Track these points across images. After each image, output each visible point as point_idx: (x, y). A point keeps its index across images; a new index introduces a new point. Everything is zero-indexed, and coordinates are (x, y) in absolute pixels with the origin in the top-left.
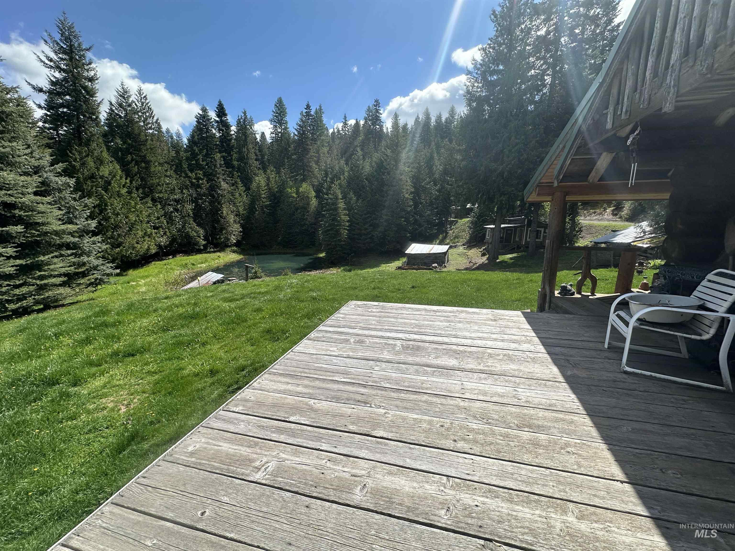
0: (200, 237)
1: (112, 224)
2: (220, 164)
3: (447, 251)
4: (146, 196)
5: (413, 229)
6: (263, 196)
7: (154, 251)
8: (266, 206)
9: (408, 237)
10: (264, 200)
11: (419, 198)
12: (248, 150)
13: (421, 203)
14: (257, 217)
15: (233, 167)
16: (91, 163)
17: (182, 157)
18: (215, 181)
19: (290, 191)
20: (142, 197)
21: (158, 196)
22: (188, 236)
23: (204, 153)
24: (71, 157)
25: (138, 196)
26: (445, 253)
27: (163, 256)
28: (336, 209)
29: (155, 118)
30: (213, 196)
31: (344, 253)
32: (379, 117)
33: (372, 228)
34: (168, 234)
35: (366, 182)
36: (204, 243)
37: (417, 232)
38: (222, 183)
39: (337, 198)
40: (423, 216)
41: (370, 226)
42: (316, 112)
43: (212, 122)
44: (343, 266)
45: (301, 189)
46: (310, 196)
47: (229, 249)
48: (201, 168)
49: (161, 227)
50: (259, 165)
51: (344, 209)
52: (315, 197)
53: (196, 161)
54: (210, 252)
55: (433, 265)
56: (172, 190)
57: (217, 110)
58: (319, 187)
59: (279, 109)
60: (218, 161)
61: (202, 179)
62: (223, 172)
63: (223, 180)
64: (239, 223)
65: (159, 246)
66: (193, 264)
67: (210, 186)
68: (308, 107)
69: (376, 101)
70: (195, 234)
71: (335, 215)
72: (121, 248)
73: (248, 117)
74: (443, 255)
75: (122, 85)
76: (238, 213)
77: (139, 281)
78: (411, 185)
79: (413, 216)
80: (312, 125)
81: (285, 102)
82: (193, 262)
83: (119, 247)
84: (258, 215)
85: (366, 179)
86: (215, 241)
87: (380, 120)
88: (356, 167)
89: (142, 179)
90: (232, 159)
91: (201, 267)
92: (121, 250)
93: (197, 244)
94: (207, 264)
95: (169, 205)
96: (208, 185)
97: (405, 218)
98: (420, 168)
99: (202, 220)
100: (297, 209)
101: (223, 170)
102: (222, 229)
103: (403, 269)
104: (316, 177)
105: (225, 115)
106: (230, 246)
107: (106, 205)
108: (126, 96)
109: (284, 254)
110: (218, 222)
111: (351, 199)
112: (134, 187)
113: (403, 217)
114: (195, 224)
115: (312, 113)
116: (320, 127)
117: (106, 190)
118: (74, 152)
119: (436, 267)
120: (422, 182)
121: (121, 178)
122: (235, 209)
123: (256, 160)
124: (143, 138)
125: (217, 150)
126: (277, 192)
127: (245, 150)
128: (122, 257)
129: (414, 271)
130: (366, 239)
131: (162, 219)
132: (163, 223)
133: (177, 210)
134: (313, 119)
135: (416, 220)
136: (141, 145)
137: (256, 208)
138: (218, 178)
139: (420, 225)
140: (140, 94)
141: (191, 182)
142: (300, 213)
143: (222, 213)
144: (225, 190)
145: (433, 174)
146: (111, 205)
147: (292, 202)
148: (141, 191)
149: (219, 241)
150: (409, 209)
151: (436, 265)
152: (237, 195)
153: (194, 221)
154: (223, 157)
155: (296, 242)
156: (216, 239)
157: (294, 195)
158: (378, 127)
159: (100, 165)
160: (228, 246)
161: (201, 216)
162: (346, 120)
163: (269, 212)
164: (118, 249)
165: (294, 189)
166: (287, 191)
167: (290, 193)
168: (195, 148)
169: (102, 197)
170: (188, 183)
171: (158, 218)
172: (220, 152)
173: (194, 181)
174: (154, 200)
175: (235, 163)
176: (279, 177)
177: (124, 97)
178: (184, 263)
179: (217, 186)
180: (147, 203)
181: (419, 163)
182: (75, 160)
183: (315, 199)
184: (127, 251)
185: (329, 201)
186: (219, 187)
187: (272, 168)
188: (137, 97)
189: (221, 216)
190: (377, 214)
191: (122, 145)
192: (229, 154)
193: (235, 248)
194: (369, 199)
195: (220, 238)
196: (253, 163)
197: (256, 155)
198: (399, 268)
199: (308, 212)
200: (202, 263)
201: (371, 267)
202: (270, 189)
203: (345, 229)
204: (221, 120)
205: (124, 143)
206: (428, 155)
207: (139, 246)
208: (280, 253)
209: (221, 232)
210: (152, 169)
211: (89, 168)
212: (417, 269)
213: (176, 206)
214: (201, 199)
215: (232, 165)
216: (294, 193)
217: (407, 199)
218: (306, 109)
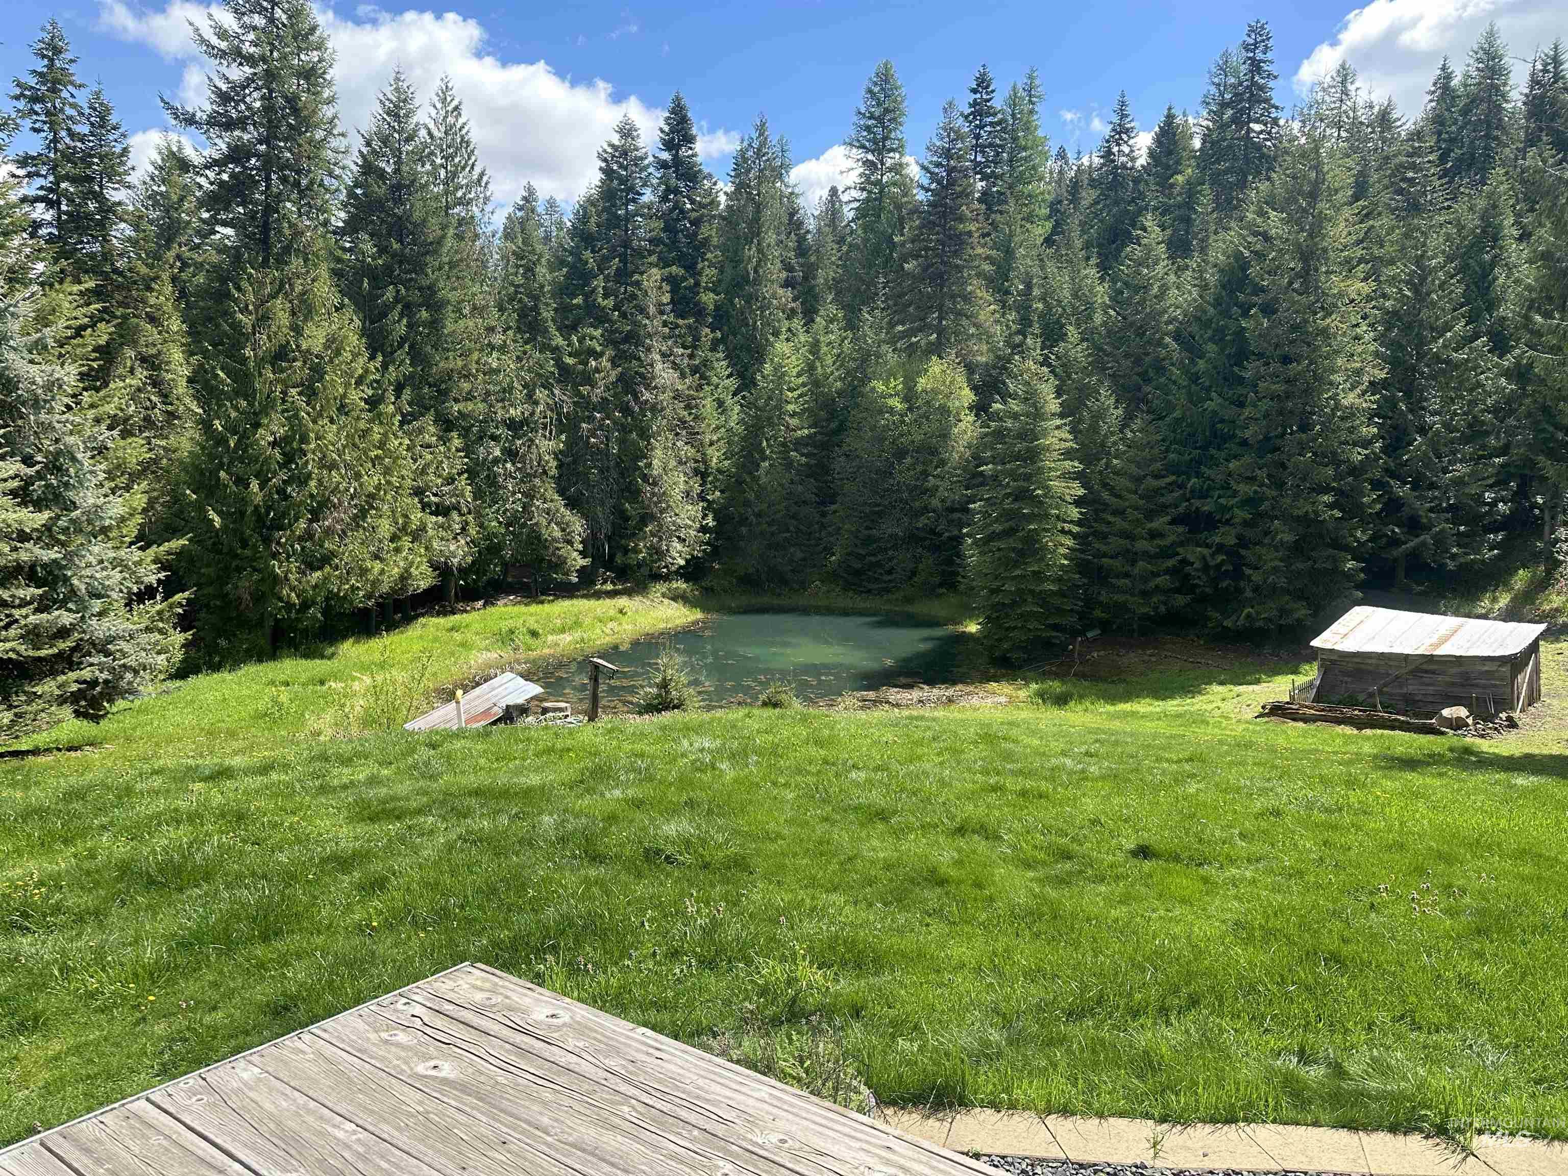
0: (570, 542)
1: (312, 496)
2: (660, 304)
3: (1533, 648)
4: (421, 407)
5: (1371, 539)
6: (790, 407)
7: (424, 585)
8: (799, 444)
9: (1348, 576)
10: (794, 422)
11: (1417, 406)
12: (760, 251)
13: (1423, 430)
14: (763, 480)
15: (699, 312)
16: (282, 317)
17: (542, 287)
18: (639, 359)
19: (880, 386)
20: (409, 414)
21: (459, 412)
22: (535, 539)
23: (612, 271)
24: (236, 301)
25: (399, 409)
26: (1516, 663)
27: (458, 600)
28: (1032, 455)
29: (477, 170)
30: (626, 410)
31: (1055, 627)
32: (1262, 88)
33: (1181, 529)
34: (473, 531)
35: (1174, 345)
36: (582, 562)
37: (1397, 552)
38: (659, 366)
39: (1038, 414)
40: (1432, 486)
41: (1173, 522)
42: (1013, 101)
43: (648, 166)
44: (1044, 676)
45: (922, 383)
46: (953, 404)
47: (660, 587)
48: (599, 317)
49: (457, 507)
50: (795, 299)
51: (1068, 454)
52: (970, 408)
53: (586, 296)
54: (598, 595)
55: (1446, 712)
56: (504, 391)
57: (666, 129)
58: (994, 373)
59: (879, 104)
60: (653, 294)
61: (598, 356)
62: (666, 330)
63: (663, 355)
64: (703, 499)
65: (442, 570)
66: (534, 634)
67: (621, 378)
68: (983, 83)
69: (1252, 30)
70: (558, 534)
71: (1028, 478)
72: (327, 569)
73: (773, 139)
74: (1506, 669)
75: (397, 79)
76: (702, 467)
77: (354, 679)
78: (1377, 354)
79: (1377, 485)
80: (991, 145)
81: (899, 78)
82: (535, 626)
83: (320, 568)
84: (767, 473)
85: (1177, 337)
86: (619, 559)
87: (1267, 101)
88: (1137, 289)
89: (416, 356)
90: (697, 284)
91: (557, 644)
92: (326, 579)
93: (560, 564)
94: (577, 635)
95: (494, 438)
96: (613, 375)
97: (1339, 492)
98: (1423, 280)
99: (589, 487)
100: (901, 454)
101: (665, 324)
102: (646, 518)
103: (1295, 717)
104: (985, 335)
105: (689, 140)
106: (666, 578)
107: (304, 439)
108: (402, 113)
109: (845, 613)
110: (634, 493)
111: (1099, 415)
112: (390, 383)
113: (1327, 490)
114: (560, 502)
115: (998, 102)
116: (1025, 149)
117: (310, 393)
118: (244, 284)
119: (1458, 725)
120: (1435, 340)
121: (355, 356)
122: (691, 452)
123: (787, 284)
124: (433, 230)
125: (653, 259)
126: (840, 393)
127: (751, 252)
128: (327, 599)
129: (1349, 730)
130: (1156, 575)
131: (462, 482)
132: (463, 496)
133: (511, 454)
134: (999, 123)
135: (1393, 505)
136: (427, 253)
137: (762, 451)
138: (649, 350)
139: (1414, 525)
140: (444, 101)
141: (559, 363)
142: (913, 467)
143: (649, 465)
144: (664, 389)
145: (1491, 306)
146: (318, 438)
147: (886, 428)
148: (407, 394)
149: (632, 559)
150: (1358, 455)
151: (1462, 712)
152: (708, 405)
153: (562, 492)
154: (669, 279)
155: (890, 572)
156: (626, 551)
157: (896, 403)
158: (1257, 127)
159: (306, 320)
160: (657, 577)
161: (584, 477)
162: (1123, 116)
163: (807, 464)
164: (318, 574)
165: (897, 383)
166: (873, 389)
167: (882, 395)
168: (587, 254)
169: (296, 416)
170: (551, 367)
171: (450, 480)
172: (664, 263)
173: (569, 361)
174: (447, 425)
175: (708, 299)
176: (855, 340)
177: (397, 116)
178: (505, 625)
179: (642, 376)
180: (421, 431)
181: (1418, 261)
182: (245, 310)
183: (971, 418)
184: (343, 580)
185: (1009, 424)
186: (647, 381)
187: (833, 309)
188: (433, 112)
189: (645, 478)
190: (1208, 472)
191: (374, 259)
192: (691, 268)
193: (680, 585)
194: (1177, 414)
195: (636, 551)
196: (774, 296)
197: (789, 268)
198: (1277, 711)
199: (941, 463)
200: (563, 631)
201: (1161, 692)
202: (816, 384)
203: (1063, 531)
204: (676, 157)
205: (382, 250)
206: (1472, 221)
207: (378, 566)
208: (829, 611)
209: (641, 530)
210: (449, 327)
211: (274, 328)
212: (1360, 725)
213: (512, 442)
214: (591, 419)
215: (697, 304)
216: (897, 394)
217: (1351, 413)
218: (974, 91)
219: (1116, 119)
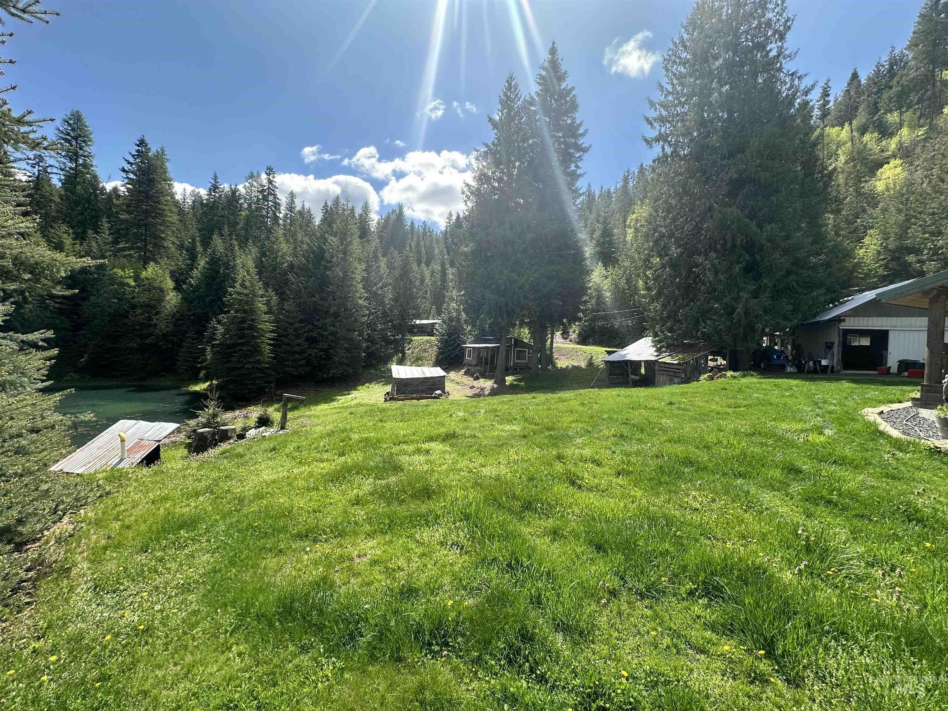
19: (120, 273)
32: (273, 190)
35: (291, 276)
37: (370, 350)
39: (255, 295)
45: (145, 274)
46: (164, 286)
52: (174, 289)
55: (436, 393)
71: (253, 321)
74: (442, 379)
84: (31, 311)
85: (290, 272)
87: (275, 195)
100: (134, 307)
119: (441, 395)
147: (124, 293)
151: (440, 392)
157: (130, 282)
158: (271, 203)
165: (130, 272)
166: (116, 273)
167: (121, 277)
183: (174, 293)
199: (158, 313)
216: (130, 277)
217: (361, 307)
218: (138, 146)
219: (213, 182)
